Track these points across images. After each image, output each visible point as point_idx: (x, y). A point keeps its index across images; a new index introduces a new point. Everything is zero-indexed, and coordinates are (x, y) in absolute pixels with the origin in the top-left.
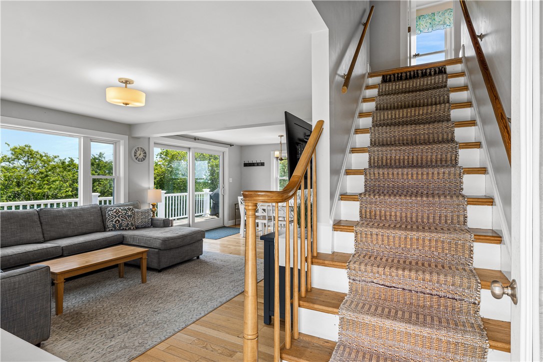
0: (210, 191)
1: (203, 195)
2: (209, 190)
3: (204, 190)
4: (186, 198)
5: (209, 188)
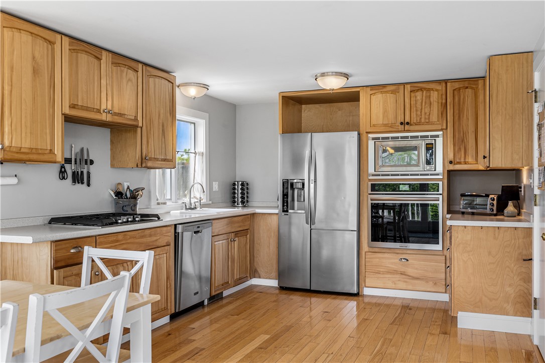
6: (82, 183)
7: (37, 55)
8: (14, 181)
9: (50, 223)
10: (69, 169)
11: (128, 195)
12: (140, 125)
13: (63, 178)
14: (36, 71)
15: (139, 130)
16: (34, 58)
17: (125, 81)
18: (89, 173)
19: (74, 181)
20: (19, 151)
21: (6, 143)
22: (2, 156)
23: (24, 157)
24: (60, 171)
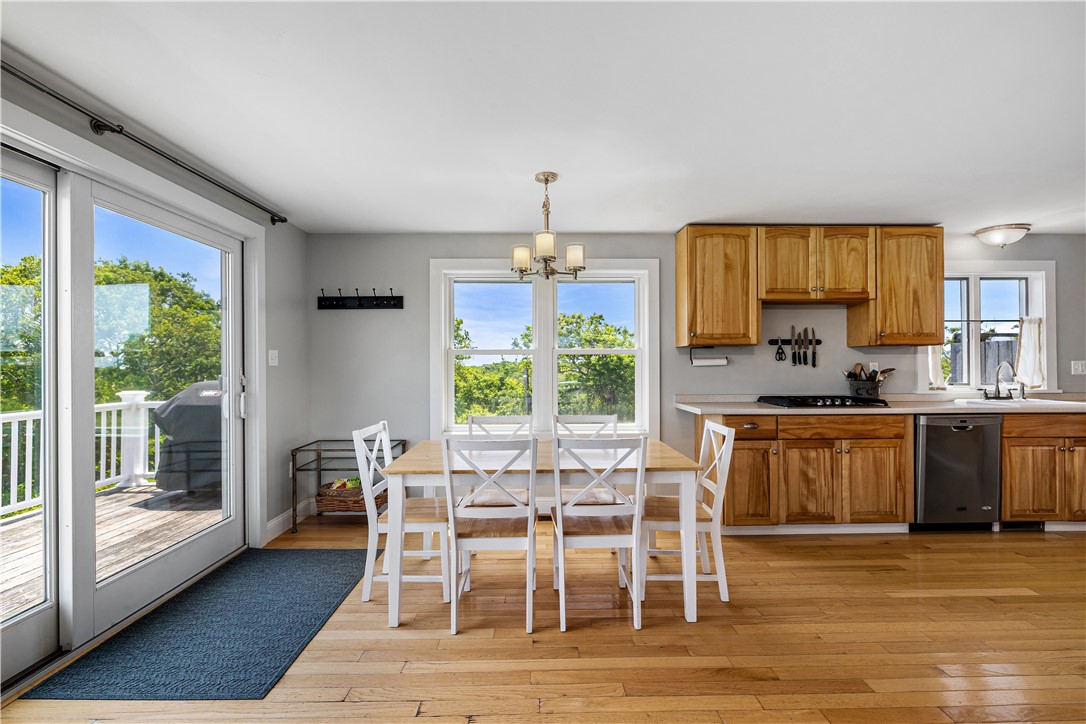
0: (147, 399)
1: (119, 413)
2: (145, 393)
3: (122, 394)
4: (36, 431)
5: (147, 389)
6: (806, 363)
7: (729, 251)
8: (724, 362)
9: (759, 401)
10: (788, 350)
11: (864, 377)
12: (872, 295)
13: (780, 359)
14: (728, 267)
15: (872, 303)
16: (726, 255)
17: (845, 252)
18: (814, 354)
19: (794, 362)
20: (711, 337)
21: (699, 331)
22: (694, 342)
23: (716, 342)
24: (778, 352)
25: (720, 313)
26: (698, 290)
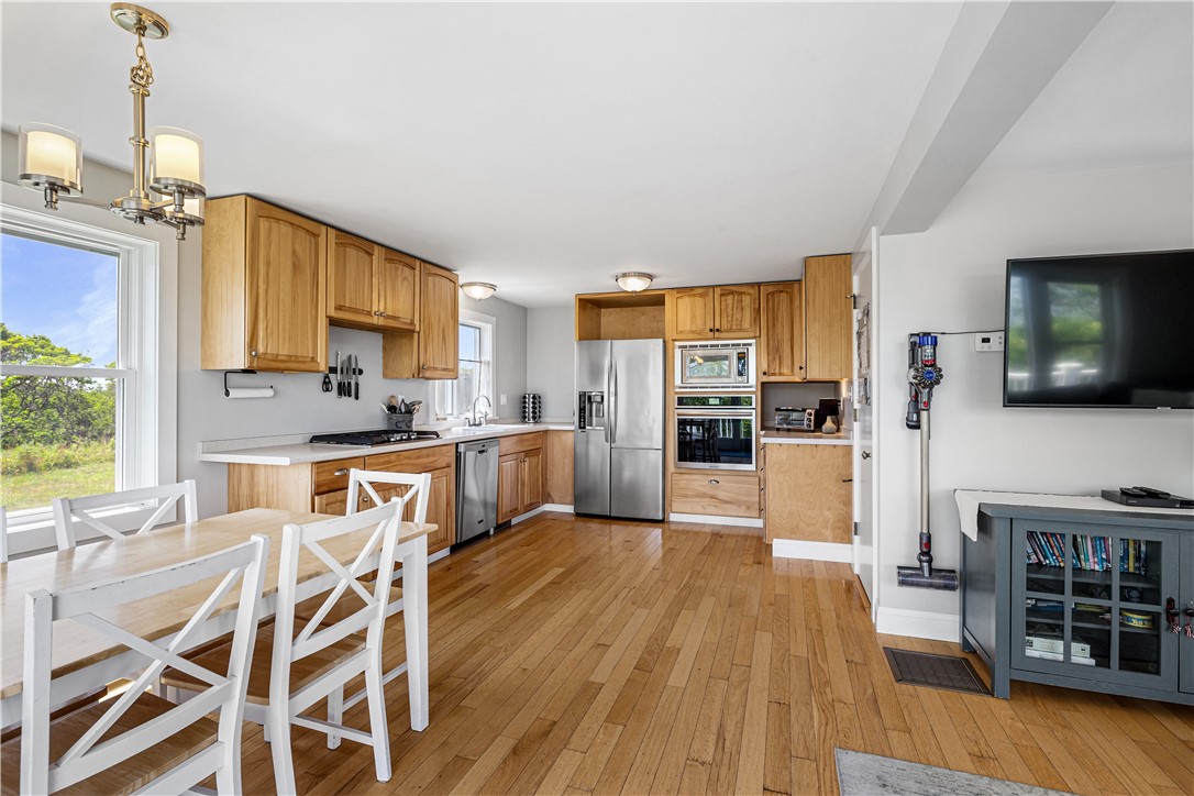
6: (350, 396)
7: (298, 249)
8: (270, 393)
9: (311, 441)
10: (335, 379)
11: (403, 410)
12: (417, 329)
13: (327, 390)
14: (296, 268)
15: (416, 335)
16: (294, 252)
17: (400, 279)
18: (357, 385)
19: (340, 394)
20: (276, 358)
21: (261, 349)
22: (255, 365)
23: (281, 365)
24: (325, 382)
25: (287, 328)
26: (261, 291)
